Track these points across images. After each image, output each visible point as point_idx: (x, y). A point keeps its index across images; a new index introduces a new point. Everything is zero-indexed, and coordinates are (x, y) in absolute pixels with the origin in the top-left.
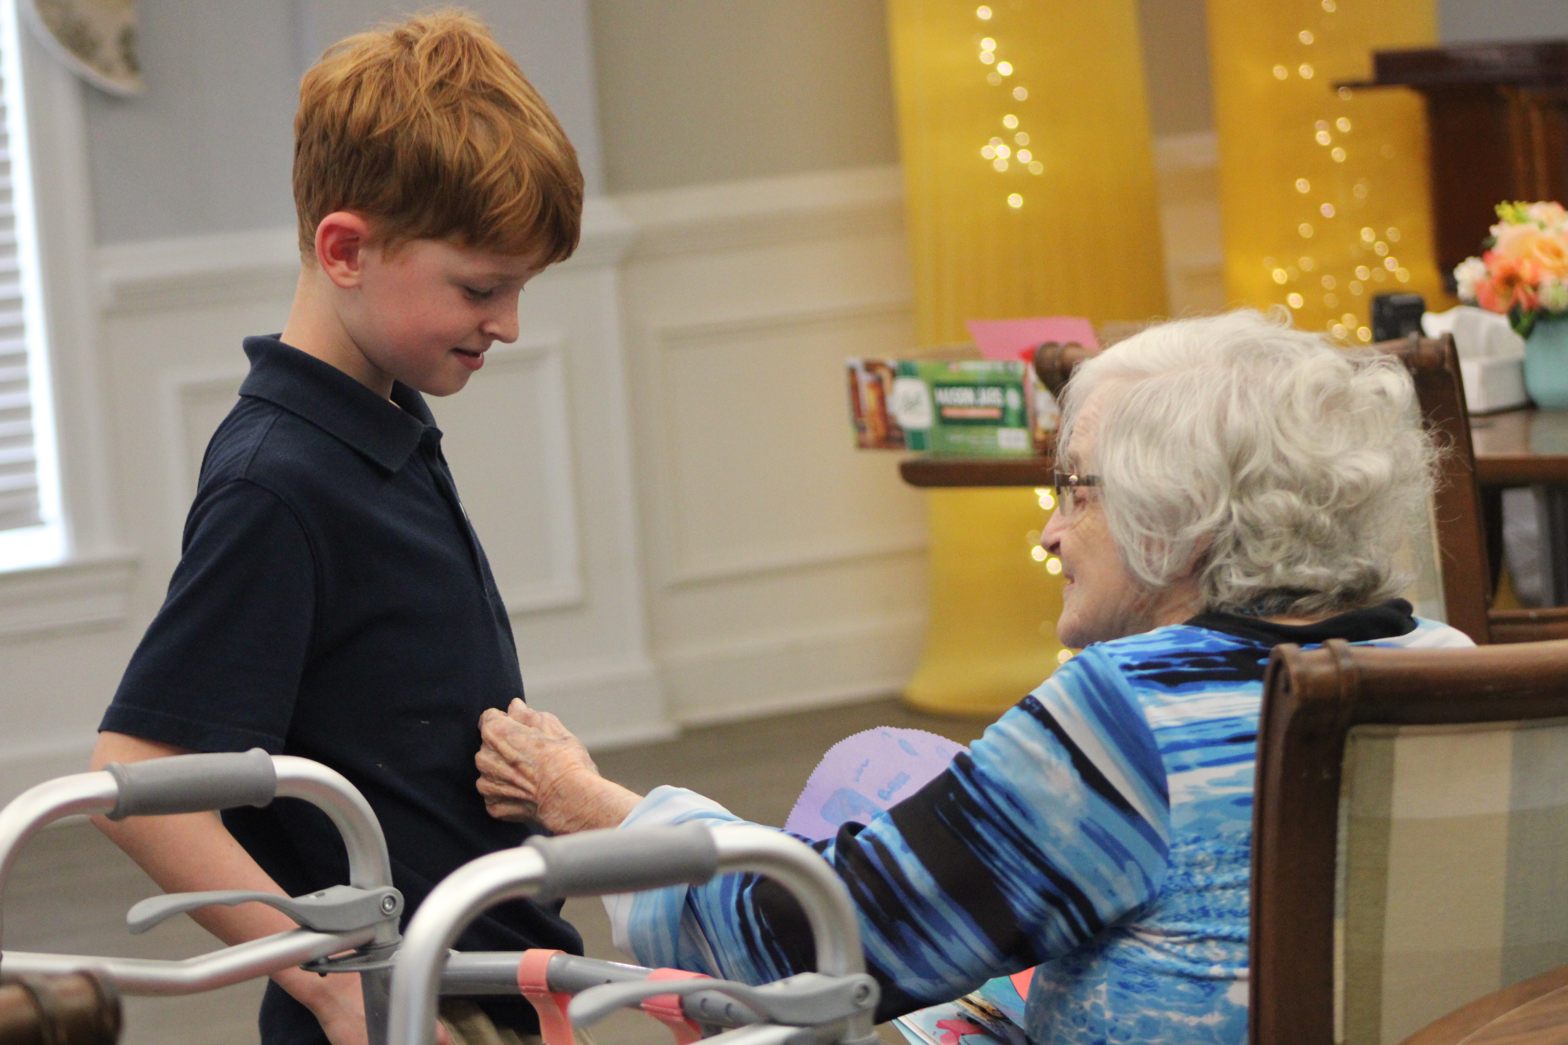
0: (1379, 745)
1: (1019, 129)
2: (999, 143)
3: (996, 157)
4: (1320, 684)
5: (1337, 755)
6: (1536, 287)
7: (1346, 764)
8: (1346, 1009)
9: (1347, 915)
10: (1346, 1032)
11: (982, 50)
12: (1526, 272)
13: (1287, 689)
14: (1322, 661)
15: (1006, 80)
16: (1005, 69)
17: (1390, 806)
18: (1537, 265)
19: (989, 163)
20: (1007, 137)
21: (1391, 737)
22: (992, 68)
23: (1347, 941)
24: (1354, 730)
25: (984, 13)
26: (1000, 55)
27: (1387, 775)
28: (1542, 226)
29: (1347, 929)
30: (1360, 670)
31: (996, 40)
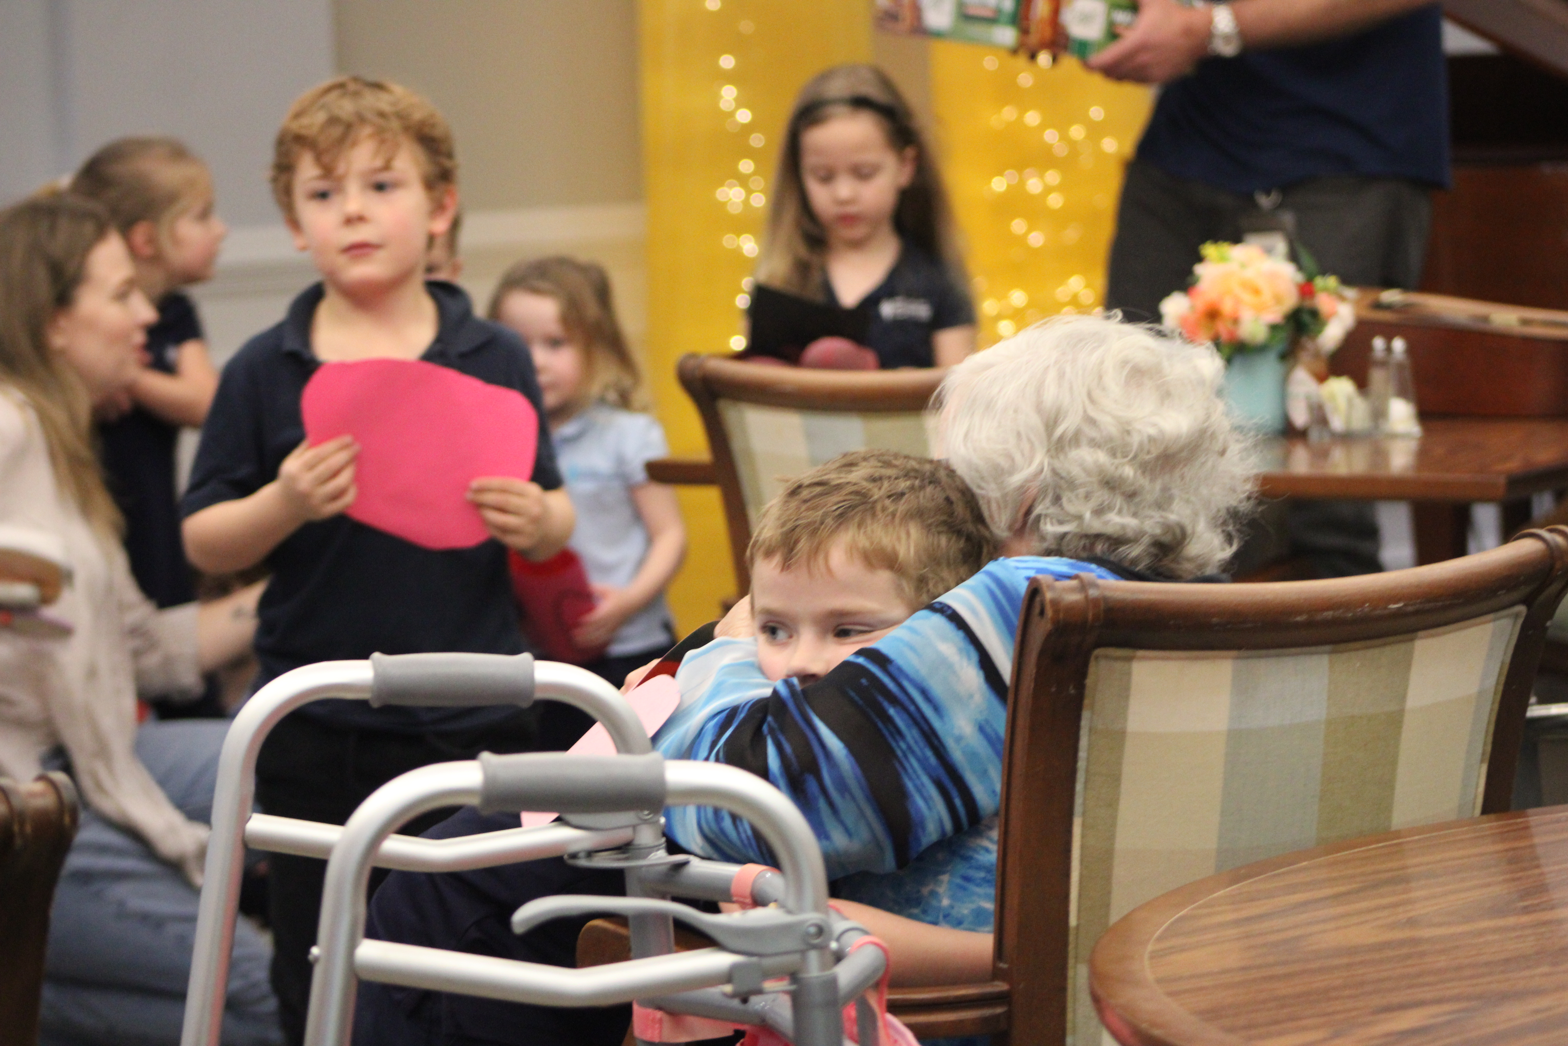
0: (1118, 665)
1: (755, 173)
2: (735, 186)
3: (730, 200)
4: (1071, 608)
5: (1081, 674)
6: (1236, 321)
7: (1089, 681)
8: (1080, 895)
9: (1084, 814)
10: (1079, 918)
11: (721, 97)
12: (1227, 307)
13: (1042, 613)
14: (1072, 590)
15: (744, 126)
16: (744, 116)
17: (1125, 719)
18: (1238, 302)
19: (722, 205)
20: (743, 180)
21: (1130, 659)
22: (732, 114)
23: (1083, 836)
24: (1098, 652)
25: (727, 62)
26: (740, 103)
27: (1124, 693)
28: (1243, 266)
29: (1084, 825)
30: (1105, 599)
31: (738, 89)
